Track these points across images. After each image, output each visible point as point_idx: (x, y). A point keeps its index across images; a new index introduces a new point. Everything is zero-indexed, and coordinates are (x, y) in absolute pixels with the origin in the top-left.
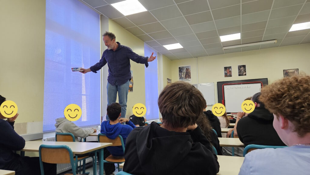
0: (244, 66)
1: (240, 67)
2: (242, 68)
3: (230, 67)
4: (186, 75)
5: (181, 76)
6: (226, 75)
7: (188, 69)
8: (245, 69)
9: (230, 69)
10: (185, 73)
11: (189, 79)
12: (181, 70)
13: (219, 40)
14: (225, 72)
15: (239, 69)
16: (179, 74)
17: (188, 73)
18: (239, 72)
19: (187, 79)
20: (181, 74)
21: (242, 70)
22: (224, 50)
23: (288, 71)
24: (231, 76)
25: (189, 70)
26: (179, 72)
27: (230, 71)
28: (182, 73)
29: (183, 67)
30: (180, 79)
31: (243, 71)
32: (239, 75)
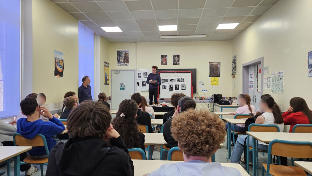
0: (178, 56)
1: (175, 56)
2: (176, 58)
3: (166, 56)
4: (124, 60)
5: (120, 61)
6: (162, 63)
7: (127, 53)
8: (179, 59)
9: (166, 58)
10: (124, 57)
11: (128, 64)
12: (119, 53)
13: (158, 29)
14: (162, 60)
15: (174, 58)
16: (118, 58)
17: (127, 58)
18: (173, 61)
19: (126, 63)
20: (119, 58)
21: (176, 59)
22: (162, 38)
23: (213, 63)
24: (166, 64)
25: (128, 55)
26: (118, 56)
27: (166, 60)
28: (121, 57)
29: (121, 51)
30: (118, 63)
31: (177, 61)
32: (174, 64)
